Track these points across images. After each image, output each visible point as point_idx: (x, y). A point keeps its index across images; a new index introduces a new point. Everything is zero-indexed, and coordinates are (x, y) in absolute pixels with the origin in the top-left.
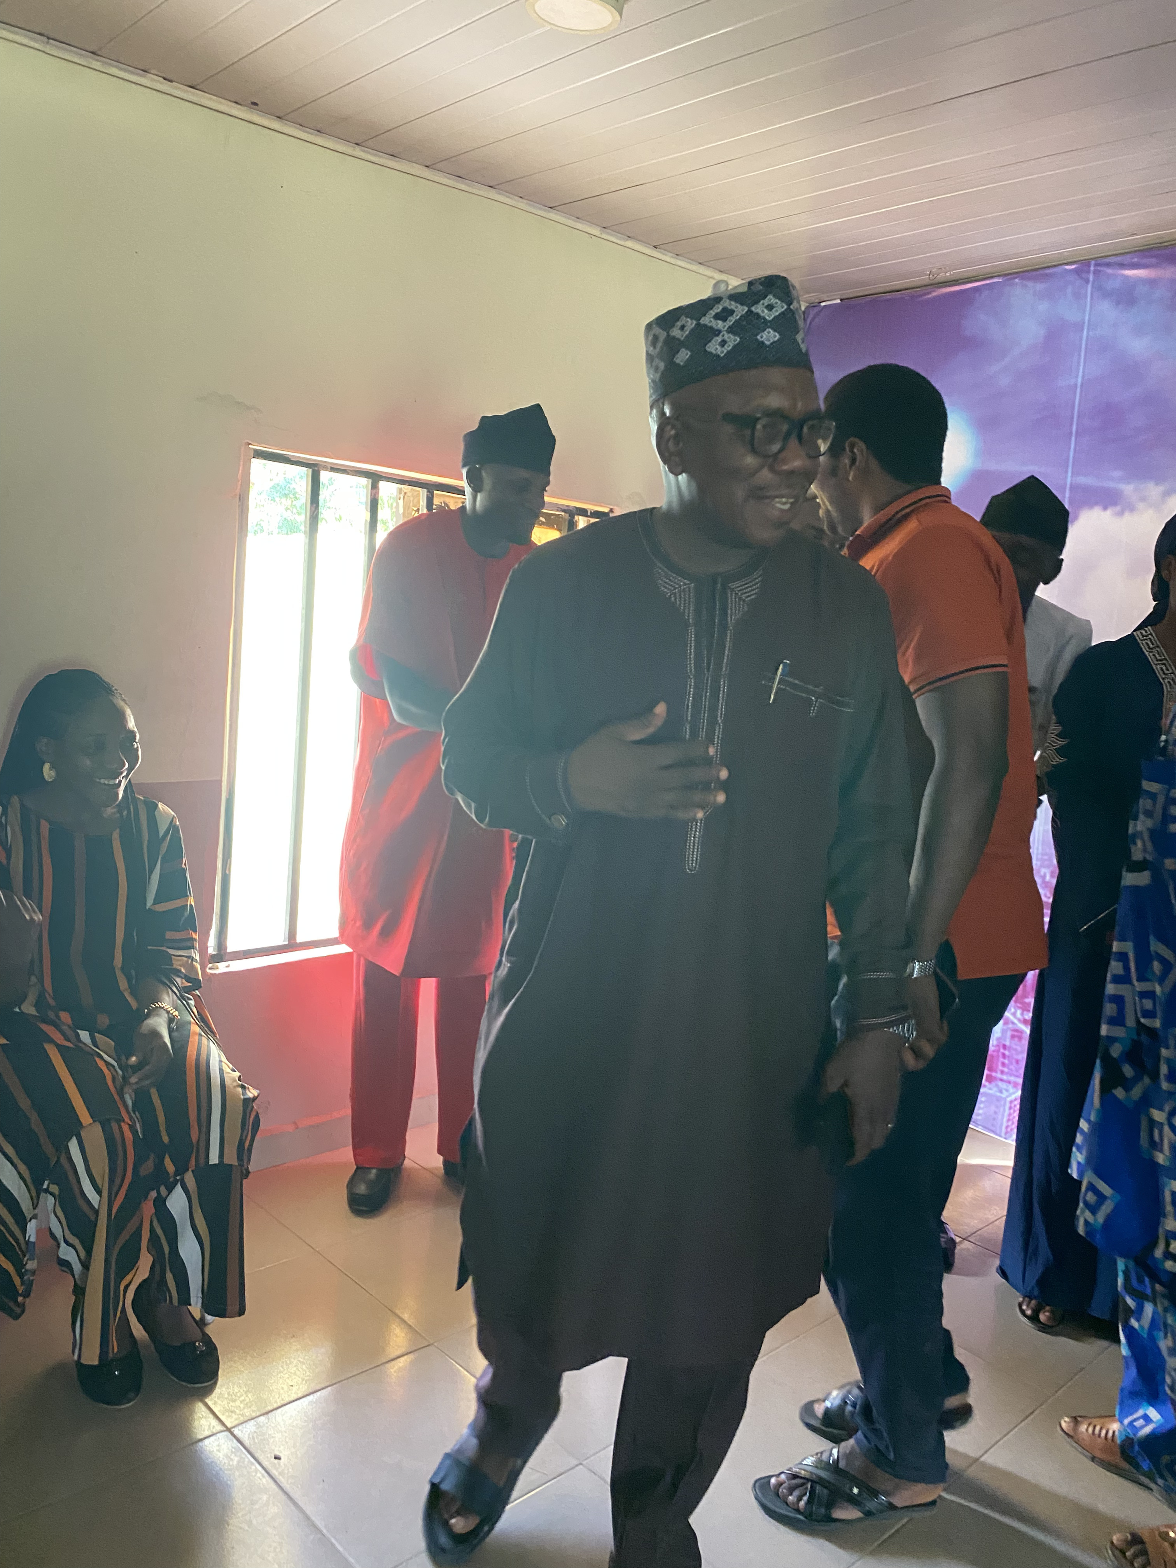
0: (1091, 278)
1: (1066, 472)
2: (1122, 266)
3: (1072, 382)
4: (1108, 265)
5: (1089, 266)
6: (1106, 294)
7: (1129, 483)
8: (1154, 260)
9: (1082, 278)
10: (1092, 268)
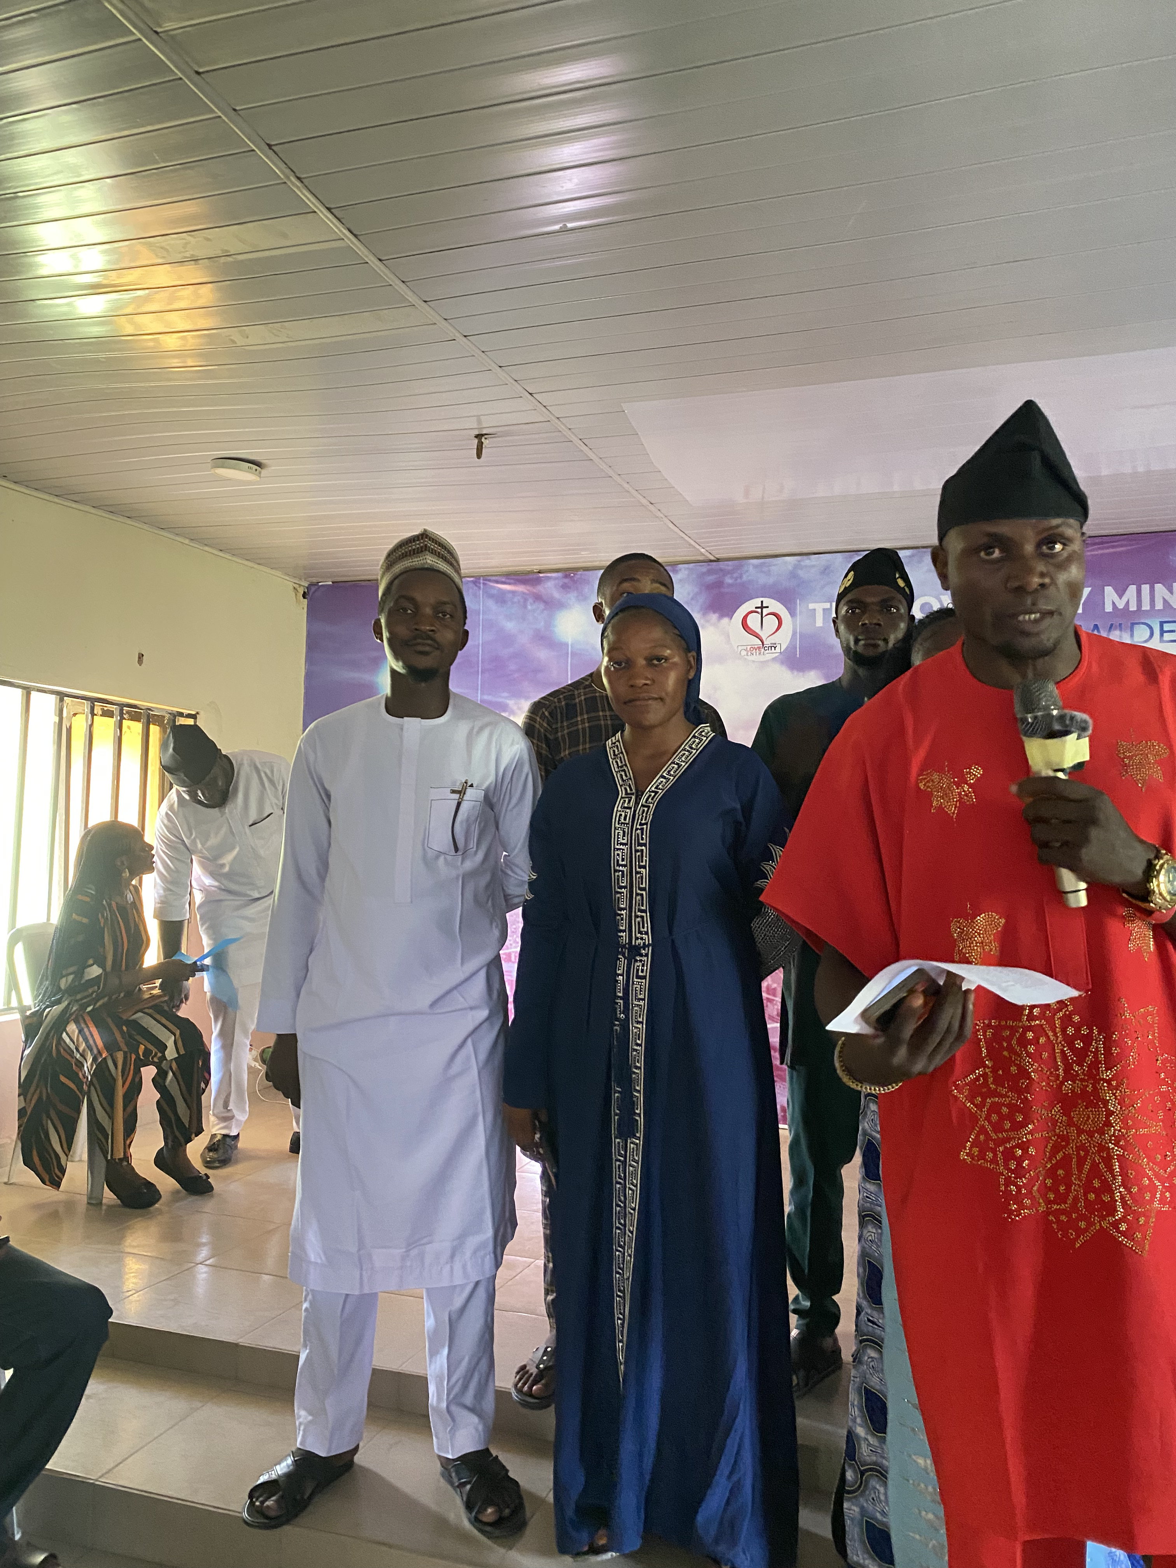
0: (482, 586)
1: (477, 693)
2: (497, 582)
3: (477, 643)
4: (490, 580)
5: (480, 579)
6: (491, 596)
7: (511, 699)
8: (512, 581)
9: (476, 586)
10: (481, 581)
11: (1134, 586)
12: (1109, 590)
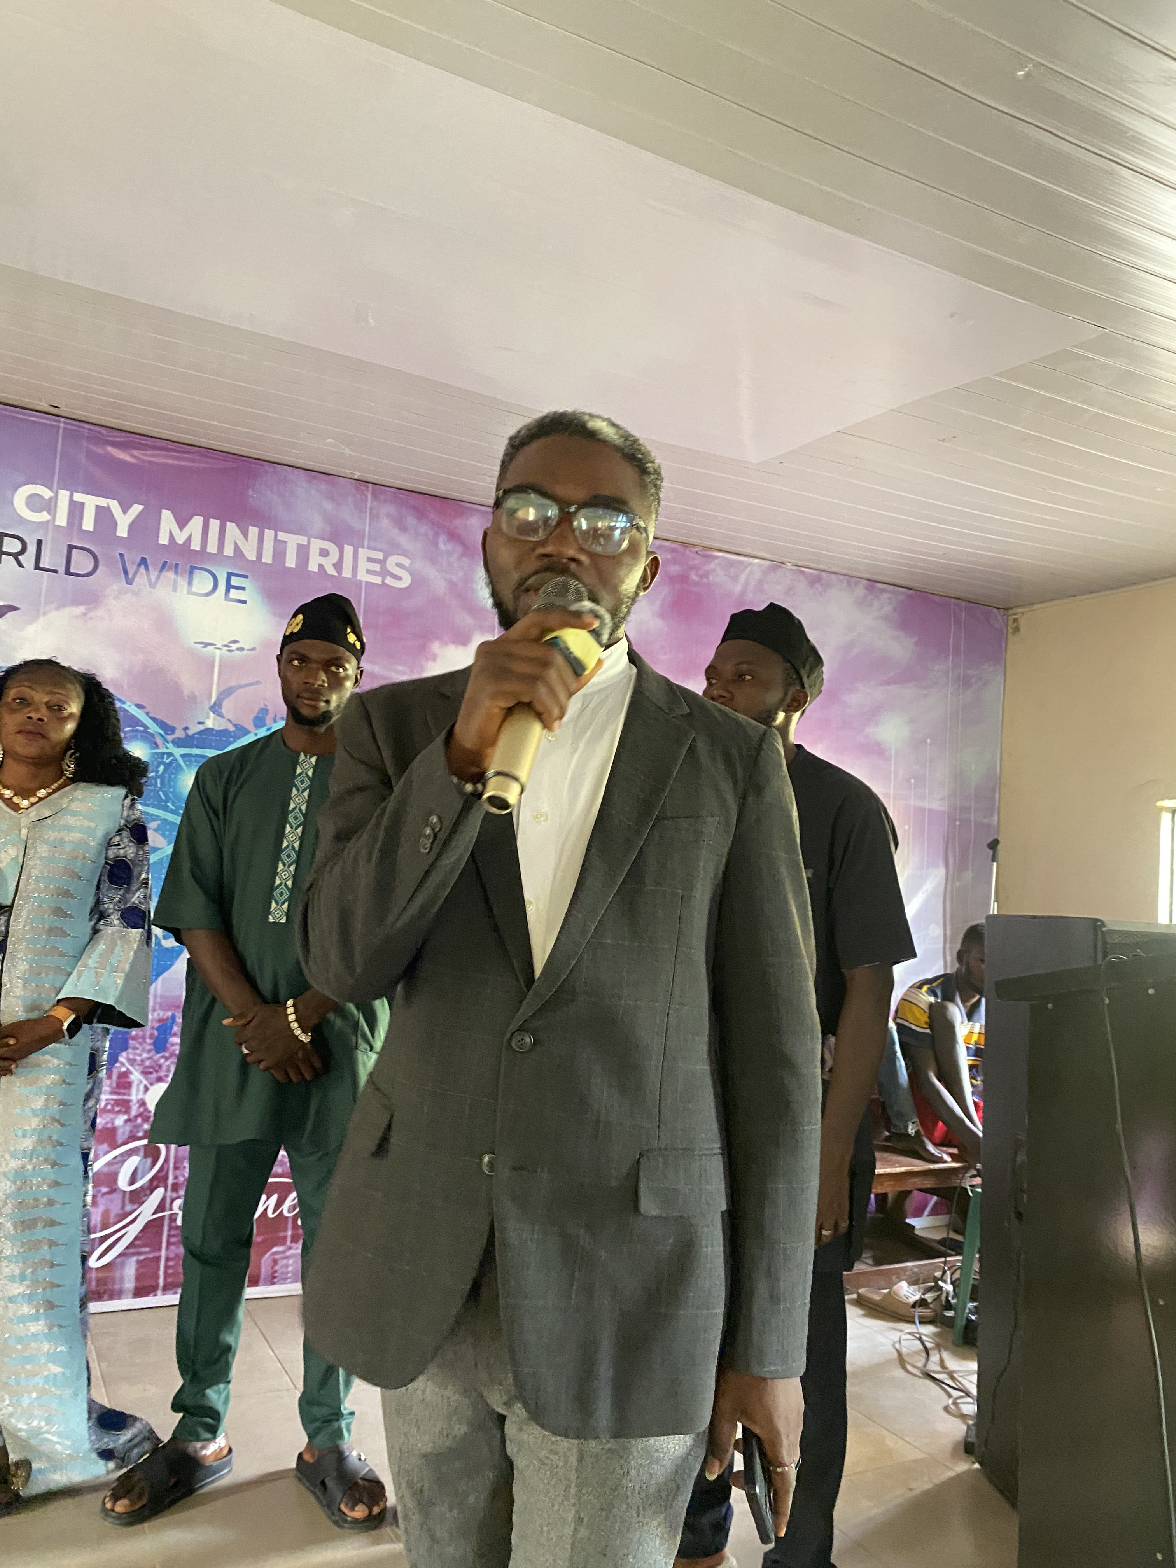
11: (201, 518)
12: (167, 516)
